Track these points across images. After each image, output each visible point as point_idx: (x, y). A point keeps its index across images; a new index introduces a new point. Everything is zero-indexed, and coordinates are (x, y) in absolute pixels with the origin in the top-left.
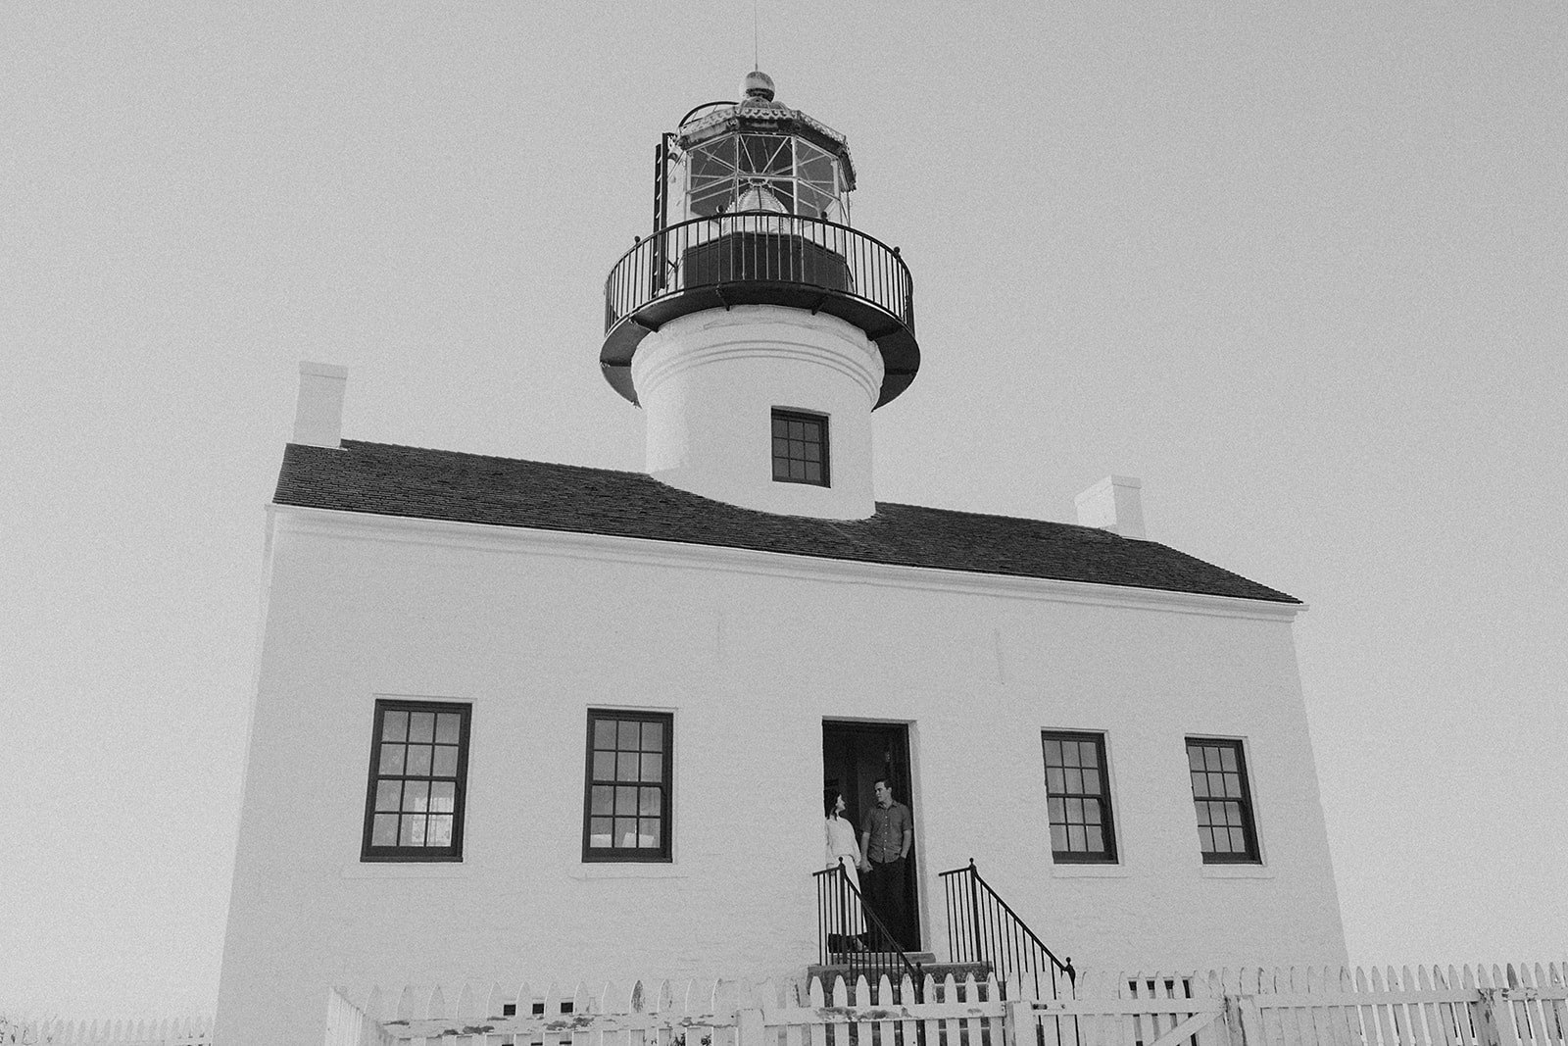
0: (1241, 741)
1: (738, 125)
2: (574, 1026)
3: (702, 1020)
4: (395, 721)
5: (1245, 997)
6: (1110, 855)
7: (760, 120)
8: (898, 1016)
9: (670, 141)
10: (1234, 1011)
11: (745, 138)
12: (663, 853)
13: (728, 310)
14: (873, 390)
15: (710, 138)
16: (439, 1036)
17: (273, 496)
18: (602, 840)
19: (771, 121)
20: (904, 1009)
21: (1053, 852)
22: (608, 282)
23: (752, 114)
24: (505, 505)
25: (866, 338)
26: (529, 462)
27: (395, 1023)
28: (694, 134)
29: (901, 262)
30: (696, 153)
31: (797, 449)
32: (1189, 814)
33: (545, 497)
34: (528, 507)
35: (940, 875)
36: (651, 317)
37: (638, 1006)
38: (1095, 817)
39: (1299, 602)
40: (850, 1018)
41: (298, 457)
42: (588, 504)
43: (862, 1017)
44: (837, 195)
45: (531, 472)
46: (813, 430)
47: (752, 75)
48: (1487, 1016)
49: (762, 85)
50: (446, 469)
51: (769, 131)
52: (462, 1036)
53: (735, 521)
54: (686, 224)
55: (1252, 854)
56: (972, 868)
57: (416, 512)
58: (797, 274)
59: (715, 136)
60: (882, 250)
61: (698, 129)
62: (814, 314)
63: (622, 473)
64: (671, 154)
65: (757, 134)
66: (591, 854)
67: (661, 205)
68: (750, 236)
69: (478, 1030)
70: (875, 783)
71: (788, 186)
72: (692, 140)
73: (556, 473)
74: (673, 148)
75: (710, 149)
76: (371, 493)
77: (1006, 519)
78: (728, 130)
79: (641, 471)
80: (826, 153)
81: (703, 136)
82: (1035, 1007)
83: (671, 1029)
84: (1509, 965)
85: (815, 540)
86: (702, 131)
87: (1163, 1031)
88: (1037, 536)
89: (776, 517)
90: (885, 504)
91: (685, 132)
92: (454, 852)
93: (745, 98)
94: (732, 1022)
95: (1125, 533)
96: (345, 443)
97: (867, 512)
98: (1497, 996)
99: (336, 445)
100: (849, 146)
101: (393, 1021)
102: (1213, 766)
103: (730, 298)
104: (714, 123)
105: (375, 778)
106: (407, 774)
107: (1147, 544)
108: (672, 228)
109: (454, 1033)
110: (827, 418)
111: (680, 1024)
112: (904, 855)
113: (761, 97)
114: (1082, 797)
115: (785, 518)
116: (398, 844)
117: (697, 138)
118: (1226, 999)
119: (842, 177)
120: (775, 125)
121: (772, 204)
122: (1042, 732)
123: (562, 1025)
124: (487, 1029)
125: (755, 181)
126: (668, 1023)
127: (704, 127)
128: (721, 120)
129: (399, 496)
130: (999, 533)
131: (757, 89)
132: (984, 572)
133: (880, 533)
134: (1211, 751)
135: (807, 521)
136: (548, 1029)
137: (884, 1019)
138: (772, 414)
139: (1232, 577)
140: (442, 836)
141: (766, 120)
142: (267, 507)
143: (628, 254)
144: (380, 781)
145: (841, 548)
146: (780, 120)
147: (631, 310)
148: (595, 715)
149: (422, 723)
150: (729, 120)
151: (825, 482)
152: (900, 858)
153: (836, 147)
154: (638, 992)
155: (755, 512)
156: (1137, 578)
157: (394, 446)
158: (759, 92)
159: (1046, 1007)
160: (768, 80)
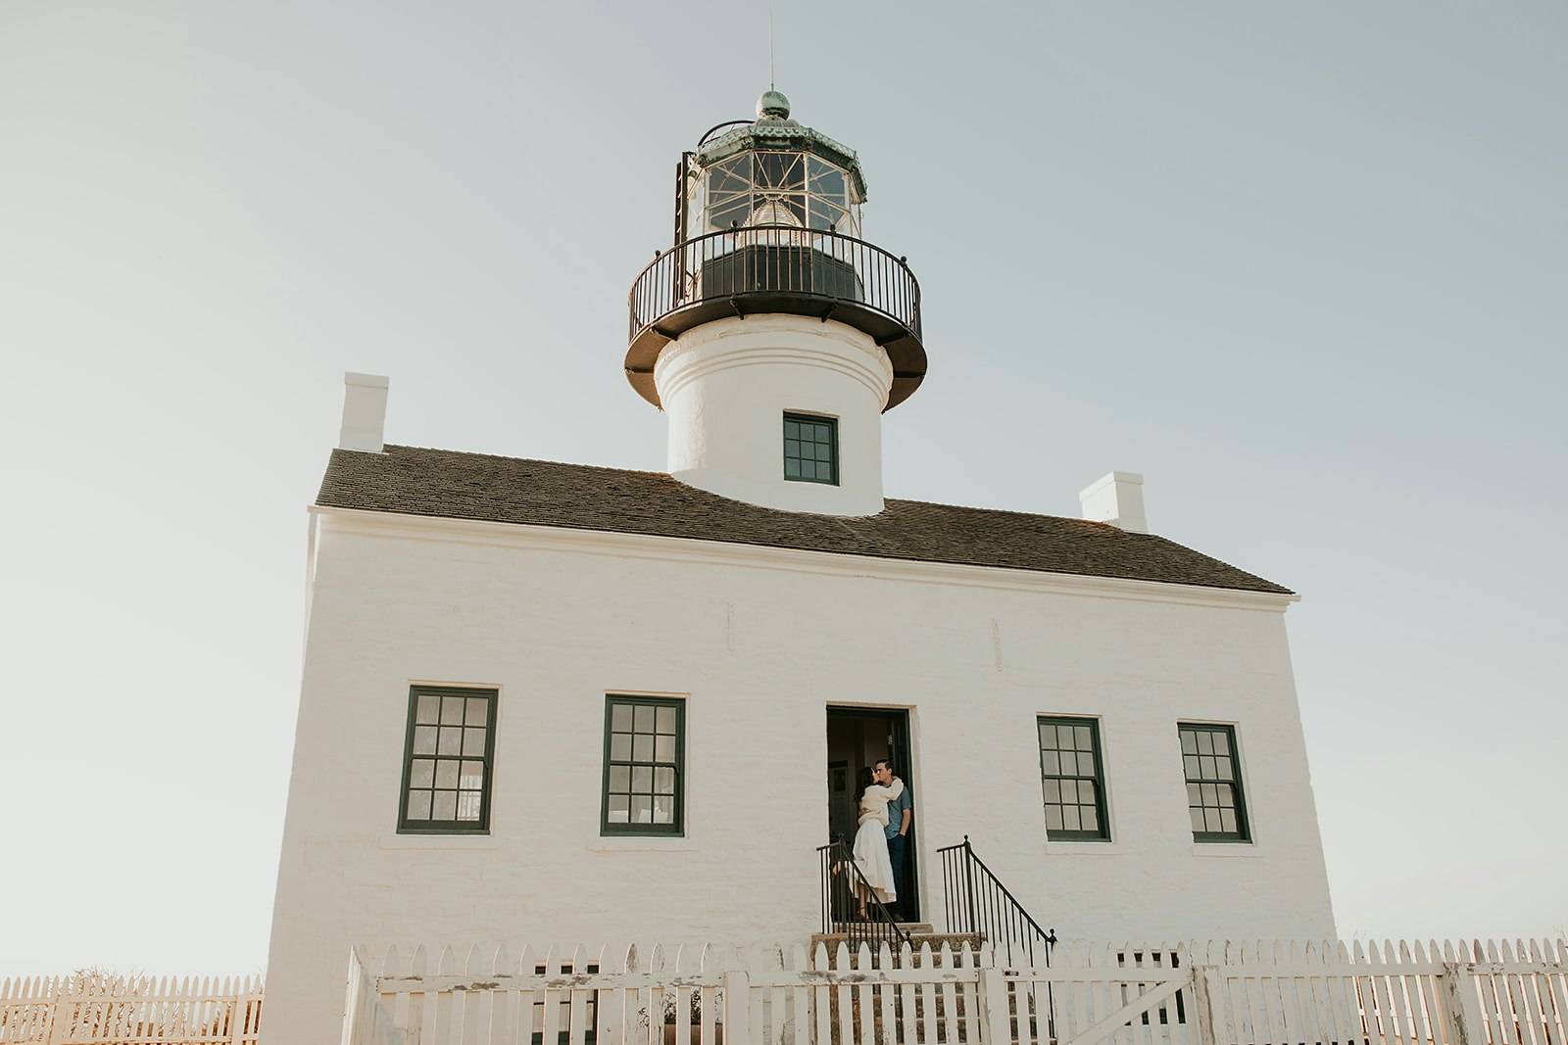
0: (1233, 726)
1: (753, 144)
2: (573, 984)
3: (691, 980)
4: (428, 706)
5: (1211, 967)
6: (1103, 833)
7: (774, 138)
8: (876, 980)
9: (690, 160)
10: (1200, 979)
11: (761, 156)
12: (676, 827)
13: (742, 319)
14: (882, 393)
15: (727, 156)
16: (449, 991)
17: (316, 499)
18: (618, 816)
19: (784, 138)
20: (882, 974)
21: (1048, 831)
22: (632, 294)
23: (766, 132)
24: (530, 505)
25: (874, 344)
26: (557, 464)
27: (410, 978)
28: (711, 152)
29: (908, 271)
30: (714, 170)
31: (808, 450)
32: (1181, 796)
33: (568, 497)
34: (552, 507)
35: (938, 851)
36: (671, 327)
37: (632, 967)
38: (1090, 797)
39: (1291, 593)
40: (830, 981)
41: (342, 460)
42: (609, 503)
43: (842, 980)
44: (847, 208)
45: (558, 473)
46: (823, 431)
47: (768, 95)
48: (1452, 989)
49: (778, 104)
50: (480, 471)
51: (783, 148)
52: (471, 992)
53: (747, 518)
54: (703, 238)
55: (1243, 834)
56: (967, 845)
57: (446, 512)
58: (808, 284)
59: (731, 155)
60: (889, 259)
61: (715, 148)
62: (823, 321)
63: (645, 474)
64: (691, 172)
65: (771, 151)
66: (608, 829)
67: (681, 221)
68: (761, 249)
69: (485, 987)
70: (877, 763)
71: (801, 200)
72: (710, 158)
73: (582, 474)
74: (693, 166)
75: (729, 166)
76: (407, 495)
77: (1011, 514)
78: (743, 148)
79: (663, 472)
80: (837, 168)
81: (722, 155)
82: (1007, 974)
83: (663, 988)
84: (1476, 942)
85: (822, 536)
86: (719, 149)
87: (1130, 999)
88: (1039, 530)
89: (787, 514)
90: (895, 500)
91: (703, 151)
92: (482, 825)
93: (761, 117)
94: (719, 982)
95: (1127, 527)
96: (387, 448)
97: (875, 509)
98: (1462, 970)
99: (378, 450)
100: (859, 160)
101: (408, 976)
102: (1205, 749)
103: (743, 308)
104: (730, 142)
105: (410, 757)
106: (439, 754)
107: (1148, 538)
108: (691, 242)
109: (463, 988)
110: (836, 420)
111: (671, 984)
112: (903, 833)
113: (776, 116)
114: (1077, 779)
115: (795, 516)
116: (431, 818)
117: (714, 156)
118: (1193, 970)
119: (853, 189)
120: (788, 143)
121: (786, 217)
122: (1038, 717)
123: (562, 983)
124: (493, 985)
125: (770, 195)
126: (660, 983)
127: (721, 145)
128: (737, 139)
129: (432, 498)
130: (1002, 527)
131: (772, 108)
132: (982, 565)
133: (885, 529)
134: (1204, 736)
135: (816, 517)
136: (549, 986)
137: (863, 982)
138: (784, 417)
139: (1227, 568)
140: (470, 810)
141: (779, 138)
142: (310, 509)
143: (650, 267)
144: (414, 760)
145: (845, 543)
146: (792, 139)
147: (652, 319)
148: (613, 699)
149: (453, 706)
150: (744, 138)
151: (835, 480)
152: (899, 835)
153: (845, 161)
154: (632, 954)
155: (767, 510)
156: (1133, 570)
157: (433, 451)
158: (773, 111)
159: (1017, 974)
160: (784, 100)
